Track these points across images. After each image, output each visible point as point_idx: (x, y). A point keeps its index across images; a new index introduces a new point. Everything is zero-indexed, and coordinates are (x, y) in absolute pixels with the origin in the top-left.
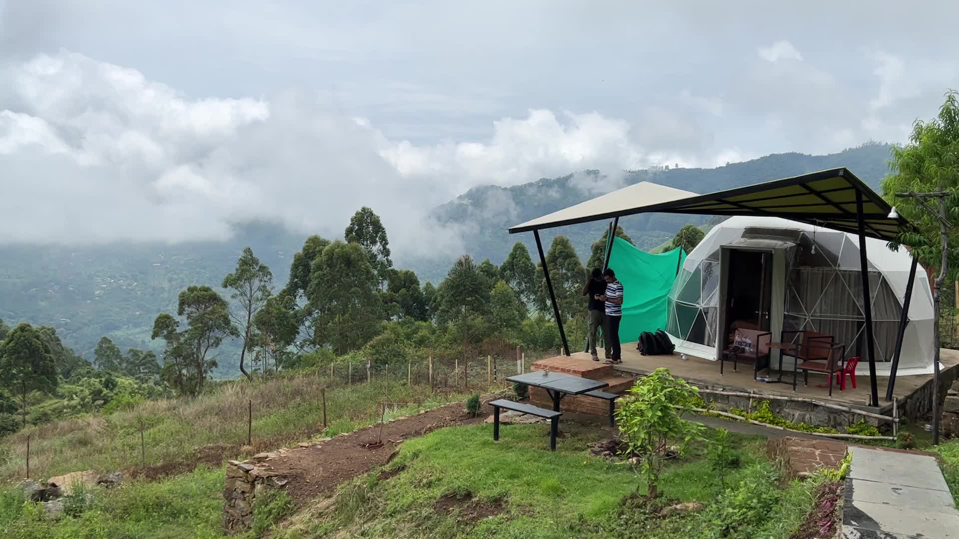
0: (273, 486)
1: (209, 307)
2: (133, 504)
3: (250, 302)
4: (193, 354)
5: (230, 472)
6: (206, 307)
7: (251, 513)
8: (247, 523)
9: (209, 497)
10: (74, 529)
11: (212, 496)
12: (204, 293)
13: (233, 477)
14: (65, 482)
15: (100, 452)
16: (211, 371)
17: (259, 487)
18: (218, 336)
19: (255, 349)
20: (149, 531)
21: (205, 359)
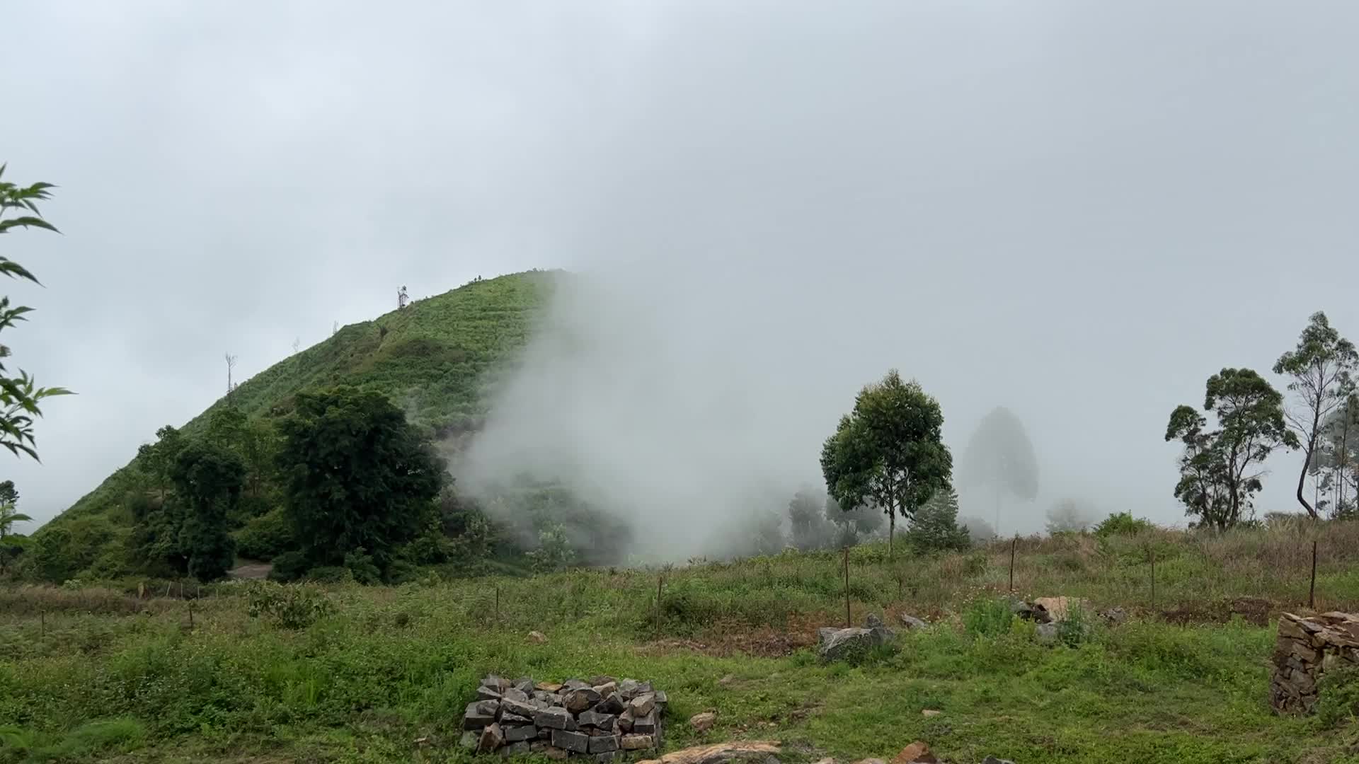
0: (1353, 662)
1: (1252, 401)
2: (1145, 646)
3: (1319, 397)
4: (1225, 467)
5: (1285, 629)
6: (1248, 401)
7: (1315, 692)
8: (1308, 706)
9: (1249, 659)
10: (1071, 659)
11: (1255, 661)
12: (1247, 380)
13: (1290, 637)
14: (1055, 606)
15: (1093, 580)
16: (1251, 495)
17: (1329, 658)
18: (1263, 443)
19: (1322, 470)
20: (1164, 684)
21: (1242, 477)
